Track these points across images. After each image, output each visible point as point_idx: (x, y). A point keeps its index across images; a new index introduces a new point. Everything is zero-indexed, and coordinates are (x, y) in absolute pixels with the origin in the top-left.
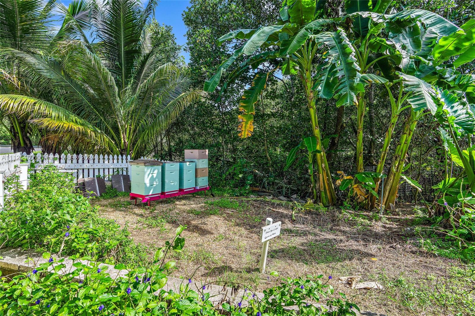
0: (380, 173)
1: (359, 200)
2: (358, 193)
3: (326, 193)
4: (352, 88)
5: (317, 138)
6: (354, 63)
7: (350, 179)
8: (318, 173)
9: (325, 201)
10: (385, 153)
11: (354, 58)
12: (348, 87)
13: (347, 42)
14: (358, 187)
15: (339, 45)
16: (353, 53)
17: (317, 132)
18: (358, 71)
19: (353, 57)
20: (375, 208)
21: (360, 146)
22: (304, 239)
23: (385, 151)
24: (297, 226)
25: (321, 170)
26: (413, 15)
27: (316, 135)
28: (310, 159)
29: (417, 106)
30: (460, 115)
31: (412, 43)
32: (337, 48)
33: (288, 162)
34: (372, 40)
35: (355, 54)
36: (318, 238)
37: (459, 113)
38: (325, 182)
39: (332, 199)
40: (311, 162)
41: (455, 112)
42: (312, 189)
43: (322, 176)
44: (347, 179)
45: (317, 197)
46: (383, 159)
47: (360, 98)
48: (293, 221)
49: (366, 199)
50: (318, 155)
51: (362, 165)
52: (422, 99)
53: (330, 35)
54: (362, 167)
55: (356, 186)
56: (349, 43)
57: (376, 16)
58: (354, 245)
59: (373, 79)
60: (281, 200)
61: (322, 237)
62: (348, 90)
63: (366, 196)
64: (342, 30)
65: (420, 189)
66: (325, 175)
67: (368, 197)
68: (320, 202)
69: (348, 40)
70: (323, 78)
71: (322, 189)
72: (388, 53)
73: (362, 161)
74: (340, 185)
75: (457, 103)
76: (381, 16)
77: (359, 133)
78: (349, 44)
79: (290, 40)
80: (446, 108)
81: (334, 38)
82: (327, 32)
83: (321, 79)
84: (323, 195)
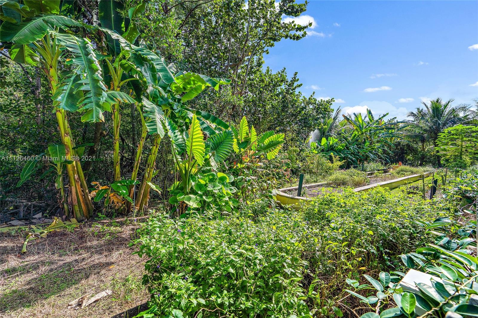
0: (134, 180)
1: (116, 208)
2: (115, 200)
3: (80, 206)
4: (98, 105)
5: (67, 147)
6: (100, 82)
7: (106, 189)
8: (70, 185)
9: (79, 215)
10: (138, 163)
11: (101, 77)
12: (94, 104)
13: (93, 57)
14: (114, 195)
15: (85, 57)
16: (99, 71)
17: (67, 140)
18: (104, 91)
19: (99, 75)
20: (132, 211)
21: (117, 155)
22: (33, 275)
23: (138, 161)
24: (27, 259)
25: (73, 182)
26: (149, 57)
27: (66, 143)
28: (58, 170)
29: (151, 130)
30: (178, 139)
31: (151, 77)
32: (83, 59)
33: (22, 176)
34: (124, 61)
35: (101, 73)
36: (54, 266)
37: (178, 137)
38: (79, 195)
39: (89, 210)
40: (60, 174)
41: (176, 136)
42: (63, 204)
43: (75, 188)
44: (102, 190)
45: (69, 212)
46: (136, 168)
47: (115, 111)
48: (21, 254)
49: (123, 205)
50: (69, 166)
51: (119, 173)
52: (155, 125)
53: (76, 42)
54: (119, 176)
55: (112, 194)
56: (95, 59)
57: (124, 42)
58: (97, 259)
59: (122, 98)
60: (13, 226)
61: (61, 263)
62: (94, 107)
63: (123, 203)
64: (89, 42)
65: (160, 192)
66: (78, 187)
67: (125, 203)
68: (73, 217)
69: (95, 56)
70: (65, 88)
71: (75, 203)
72: (137, 77)
73: (119, 170)
74: (95, 197)
75: (177, 131)
76: (128, 44)
77: (116, 143)
78: (95, 61)
79: (19, 26)
80: (170, 134)
81: (80, 47)
82: (73, 37)
83: (62, 88)
84: (77, 208)
